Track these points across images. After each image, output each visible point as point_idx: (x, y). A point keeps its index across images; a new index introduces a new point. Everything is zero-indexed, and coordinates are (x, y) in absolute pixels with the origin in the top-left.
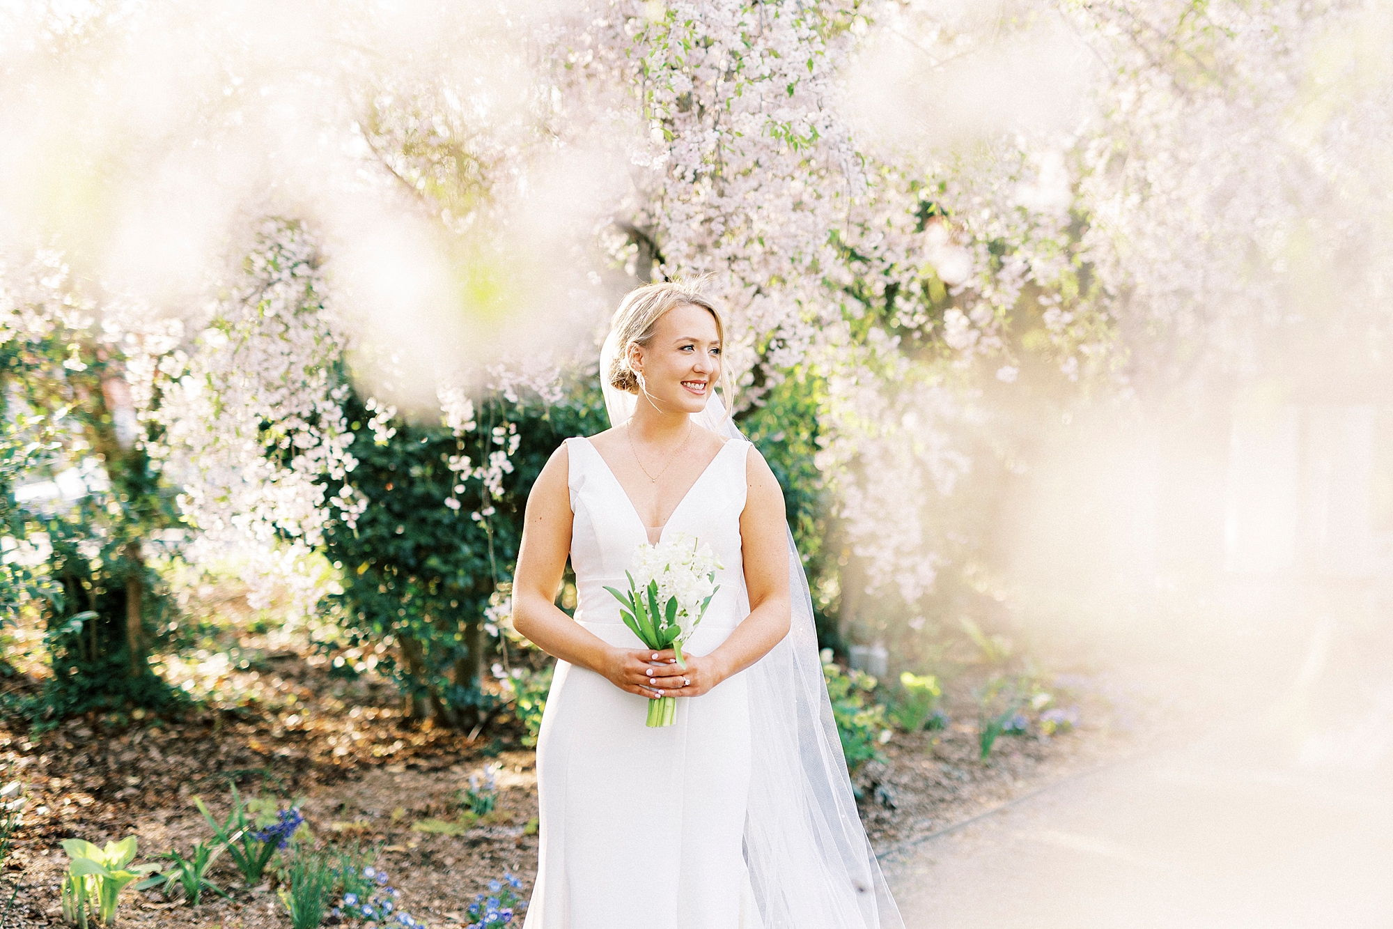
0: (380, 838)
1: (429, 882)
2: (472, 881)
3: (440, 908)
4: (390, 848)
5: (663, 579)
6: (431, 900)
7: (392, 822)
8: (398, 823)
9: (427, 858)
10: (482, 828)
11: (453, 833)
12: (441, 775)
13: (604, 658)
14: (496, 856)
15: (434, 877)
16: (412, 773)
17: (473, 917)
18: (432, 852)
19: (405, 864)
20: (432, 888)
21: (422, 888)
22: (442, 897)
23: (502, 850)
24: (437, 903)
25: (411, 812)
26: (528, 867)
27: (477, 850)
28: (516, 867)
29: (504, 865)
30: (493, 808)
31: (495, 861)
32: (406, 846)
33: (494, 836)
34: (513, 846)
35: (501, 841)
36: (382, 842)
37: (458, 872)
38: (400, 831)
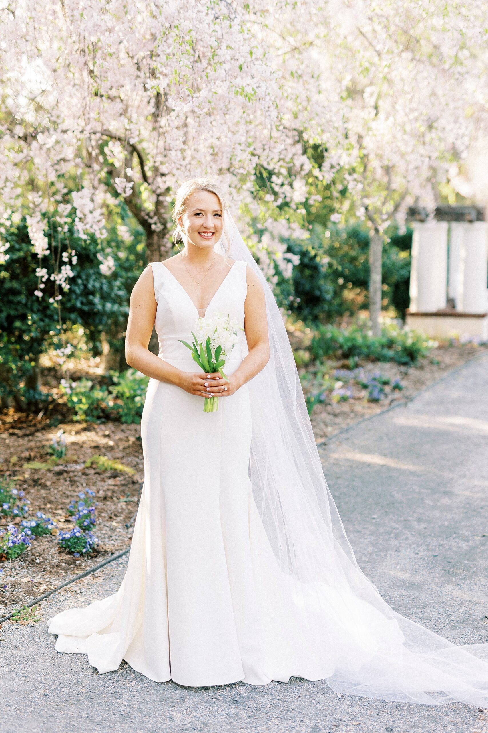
0: (8, 473)
1: (41, 495)
2: (64, 493)
3: (51, 508)
4: (16, 478)
5: (214, 336)
6: (45, 504)
7: (11, 464)
8: (15, 465)
9: (36, 482)
10: (62, 465)
11: (46, 468)
12: (30, 438)
13: (180, 378)
14: (72, 479)
15: (43, 492)
16: (14, 438)
17: (71, 512)
18: (38, 479)
19: (25, 486)
20: (44, 498)
21: (39, 498)
22: (50, 502)
23: (75, 476)
24: (49, 506)
25: (20, 459)
26: (91, 484)
27: (61, 477)
28: (85, 485)
29: (78, 484)
30: (66, 455)
31: (73, 482)
32: (24, 477)
33: (69, 469)
34: (80, 474)
35: (73, 472)
36: (10, 475)
37: (55, 489)
38: (17, 468)
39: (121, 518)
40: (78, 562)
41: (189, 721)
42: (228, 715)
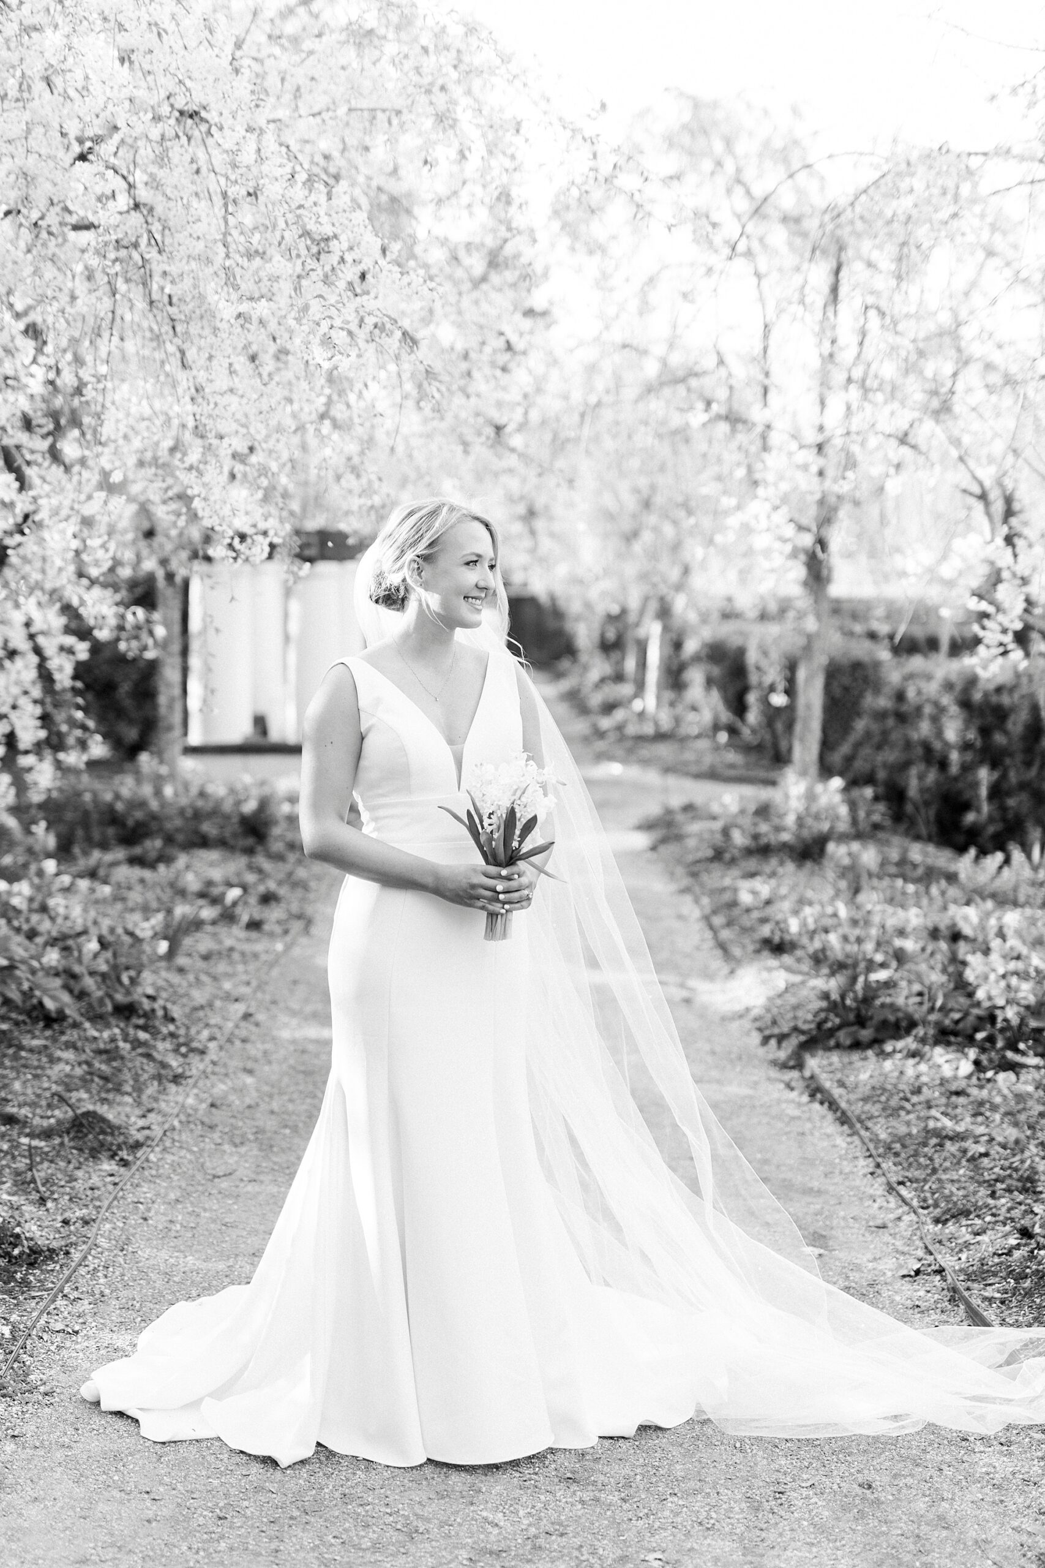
13: (435, 877)
39: (8, 1185)
40: (18, 1276)
41: (526, 1522)
42: (582, 1502)
